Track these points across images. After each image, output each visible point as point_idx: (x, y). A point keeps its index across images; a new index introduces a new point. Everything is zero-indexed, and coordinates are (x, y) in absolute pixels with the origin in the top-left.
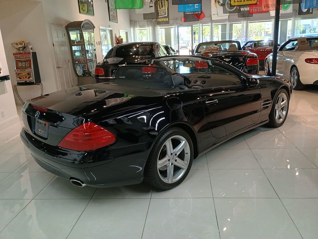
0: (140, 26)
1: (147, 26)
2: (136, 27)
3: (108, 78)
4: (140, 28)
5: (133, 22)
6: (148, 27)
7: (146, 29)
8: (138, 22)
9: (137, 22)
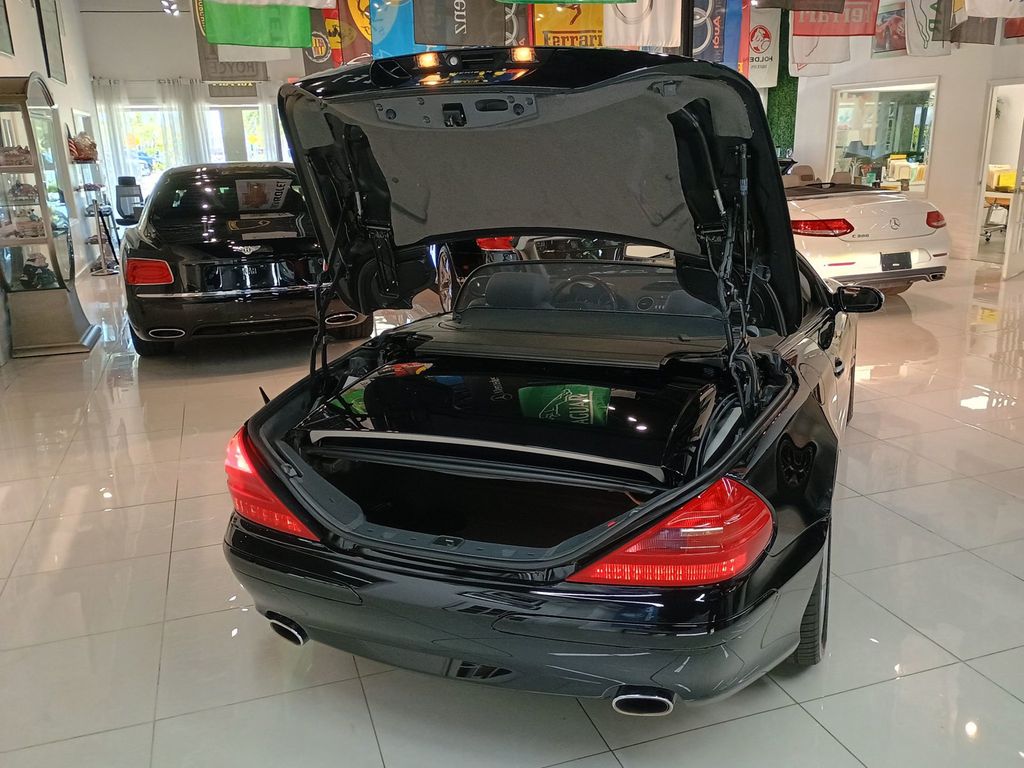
0: (134, 99)
1: (159, 100)
2: (119, 100)
3: (175, 295)
4: (132, 103)
5: (105, 82)
6: (164, 102)
7: (157, 110)
8: (125, 81)
9: (121, 84)
